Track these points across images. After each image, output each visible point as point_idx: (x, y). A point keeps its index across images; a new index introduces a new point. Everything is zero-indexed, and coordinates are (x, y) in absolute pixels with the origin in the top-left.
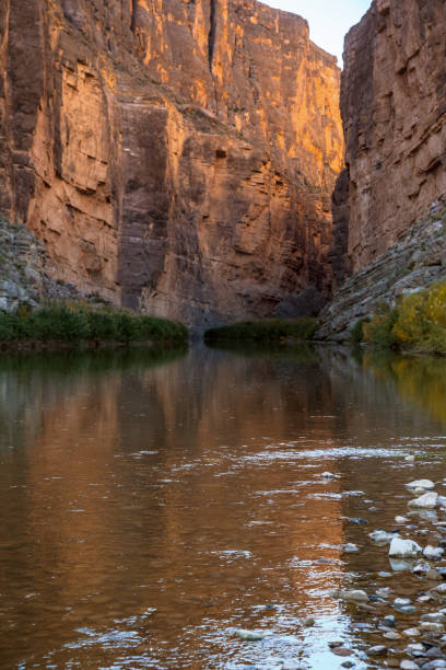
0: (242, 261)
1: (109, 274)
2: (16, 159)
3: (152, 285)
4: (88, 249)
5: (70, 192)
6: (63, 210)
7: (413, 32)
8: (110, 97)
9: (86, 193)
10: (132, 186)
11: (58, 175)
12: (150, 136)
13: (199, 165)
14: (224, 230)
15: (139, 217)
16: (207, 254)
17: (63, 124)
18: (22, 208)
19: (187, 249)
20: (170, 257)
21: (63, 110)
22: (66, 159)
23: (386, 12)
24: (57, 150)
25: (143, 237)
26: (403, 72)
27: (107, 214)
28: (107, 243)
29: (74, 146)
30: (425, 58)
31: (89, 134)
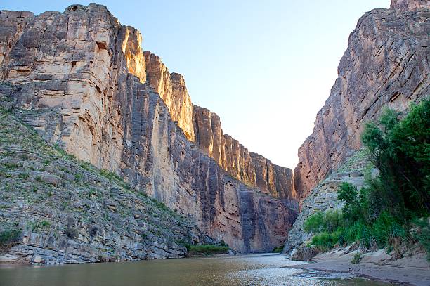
0: (278, 230)
1: (240, 236)
2: (210, 206)
3: (252, 238)
4: (233, 229)
5: (227, 214)
6: (226, 219)
7: (308, 167)
8: (238, 190)
9: (232, 214)
10: (245, 212)
11: (223, 210)
12: (249, 199)
13: (264, 205)
14: (272, 222)
15: (248, 220)
16: (268, 229)
17: (224, 197)
18: (212, 219)
19: (262, 228)
20: (257, 230)
21: (225, 194)
22: (226, 205)
23: (301, 163)
24: (223, 203)
25: (249, 225)
26: (307, 177)
27: (238, 219)
28: (239, 227)
29: (228, 202)
30: (312, 172)
31: (232, 199)
